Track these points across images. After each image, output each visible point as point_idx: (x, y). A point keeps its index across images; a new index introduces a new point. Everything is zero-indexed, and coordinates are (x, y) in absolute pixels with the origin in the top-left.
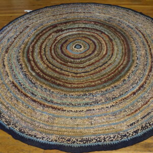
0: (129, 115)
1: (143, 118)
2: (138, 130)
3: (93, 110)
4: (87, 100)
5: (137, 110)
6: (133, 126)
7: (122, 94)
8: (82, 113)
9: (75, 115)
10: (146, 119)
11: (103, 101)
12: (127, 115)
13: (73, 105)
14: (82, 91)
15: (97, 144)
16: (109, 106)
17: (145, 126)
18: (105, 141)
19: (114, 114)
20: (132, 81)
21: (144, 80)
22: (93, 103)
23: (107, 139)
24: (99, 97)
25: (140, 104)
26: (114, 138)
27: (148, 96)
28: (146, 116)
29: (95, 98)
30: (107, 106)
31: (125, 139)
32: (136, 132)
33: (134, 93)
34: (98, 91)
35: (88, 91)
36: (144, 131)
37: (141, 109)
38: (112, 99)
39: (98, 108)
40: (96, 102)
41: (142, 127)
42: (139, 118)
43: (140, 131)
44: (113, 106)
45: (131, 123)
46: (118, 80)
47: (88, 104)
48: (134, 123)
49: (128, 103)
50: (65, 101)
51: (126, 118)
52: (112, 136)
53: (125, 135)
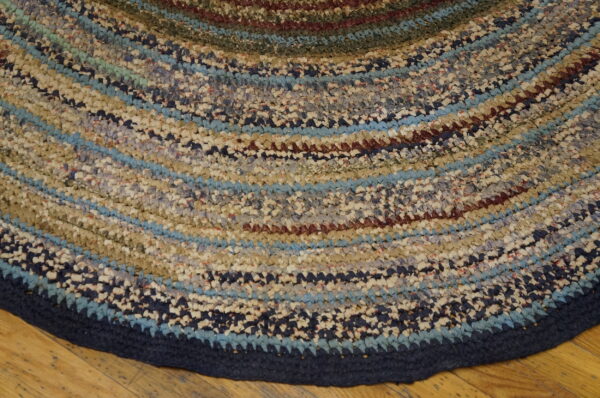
0: (256, 229)
1: (311, 278)
2: (240, 317)
3: (128, 124)
4: (136, 71)
5: (312, 230)
6: (230, 288)
7: (311, 123)
8: (69, 113)
9: (36, 105)
10: (316, 291)
11: (202, 109)
12: (246, 226)
13: (61, 59)
14: (149, 20)
15: (17, 273)
16: (207, 142)
17: (286, 320)
18: (61, 277)
19: (197, 192)
20: (412, 86)
21: (481, 109)
22: (149, 97)
23: (77, 278)
24: (196, 82)
25: (349, 210)
26: (108, 287)
27: (430, 195)
28: (329, 278)
29: (179, 75)
30: (197, 139)
31: (149, 320)
32: (221, 319)
33: (370, 148)
34: (218, 53)
35: (173, 30)
36: (259, 339)
37: (333, 236)
38: (248, 121)
39: (155, 126)
40: (168, 99)
41: (265, 316)
42: (291, 268)
43: (240, 326)
44: (224, 152)
45: (236, 268)
46: (348, 49)
47: (124, 89)
48: (248, 277)
49: (300, 175)
50: (43, 24)
51: (231, 236)
52: (107, 275)
53: (162, 307)
